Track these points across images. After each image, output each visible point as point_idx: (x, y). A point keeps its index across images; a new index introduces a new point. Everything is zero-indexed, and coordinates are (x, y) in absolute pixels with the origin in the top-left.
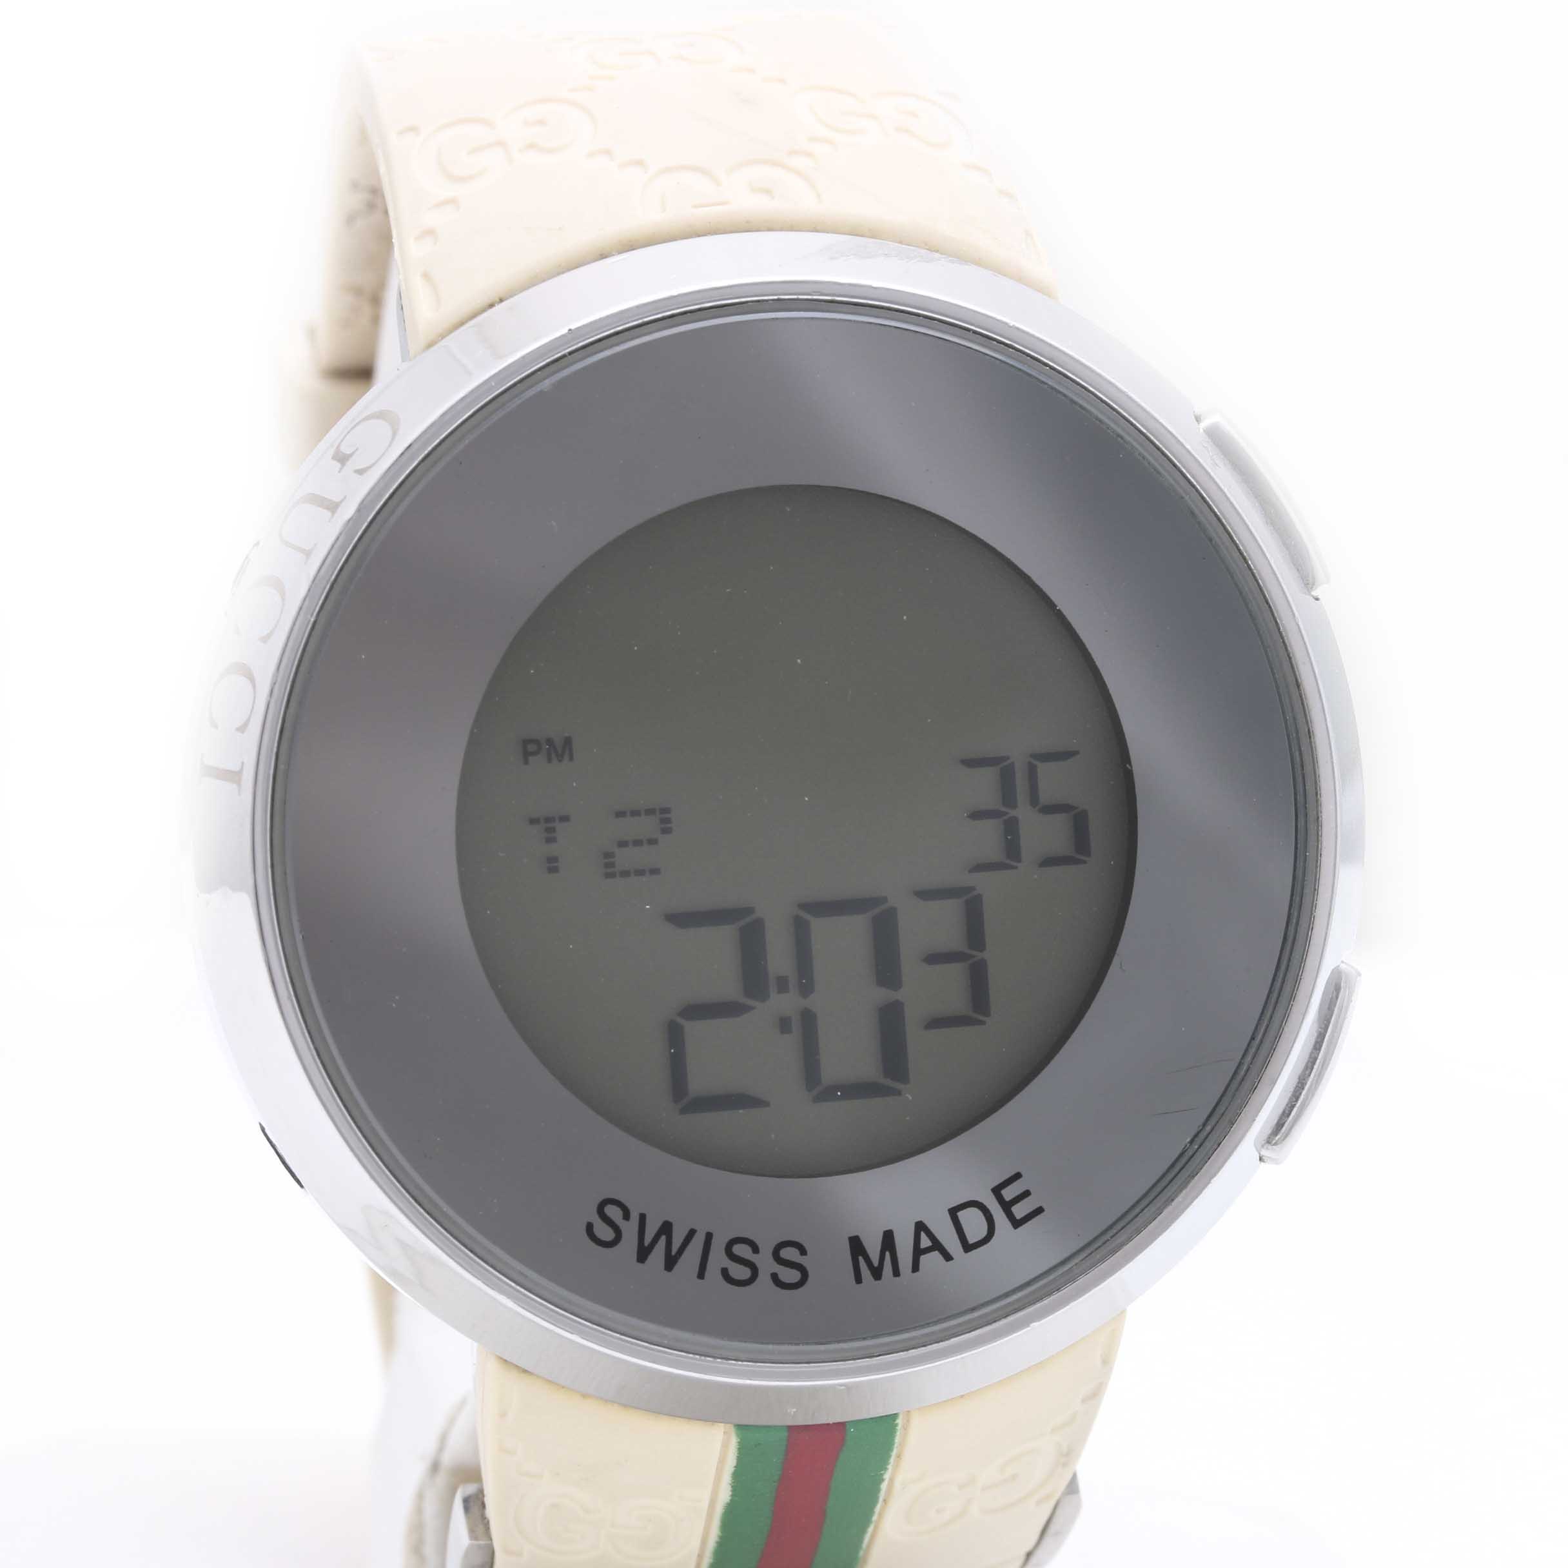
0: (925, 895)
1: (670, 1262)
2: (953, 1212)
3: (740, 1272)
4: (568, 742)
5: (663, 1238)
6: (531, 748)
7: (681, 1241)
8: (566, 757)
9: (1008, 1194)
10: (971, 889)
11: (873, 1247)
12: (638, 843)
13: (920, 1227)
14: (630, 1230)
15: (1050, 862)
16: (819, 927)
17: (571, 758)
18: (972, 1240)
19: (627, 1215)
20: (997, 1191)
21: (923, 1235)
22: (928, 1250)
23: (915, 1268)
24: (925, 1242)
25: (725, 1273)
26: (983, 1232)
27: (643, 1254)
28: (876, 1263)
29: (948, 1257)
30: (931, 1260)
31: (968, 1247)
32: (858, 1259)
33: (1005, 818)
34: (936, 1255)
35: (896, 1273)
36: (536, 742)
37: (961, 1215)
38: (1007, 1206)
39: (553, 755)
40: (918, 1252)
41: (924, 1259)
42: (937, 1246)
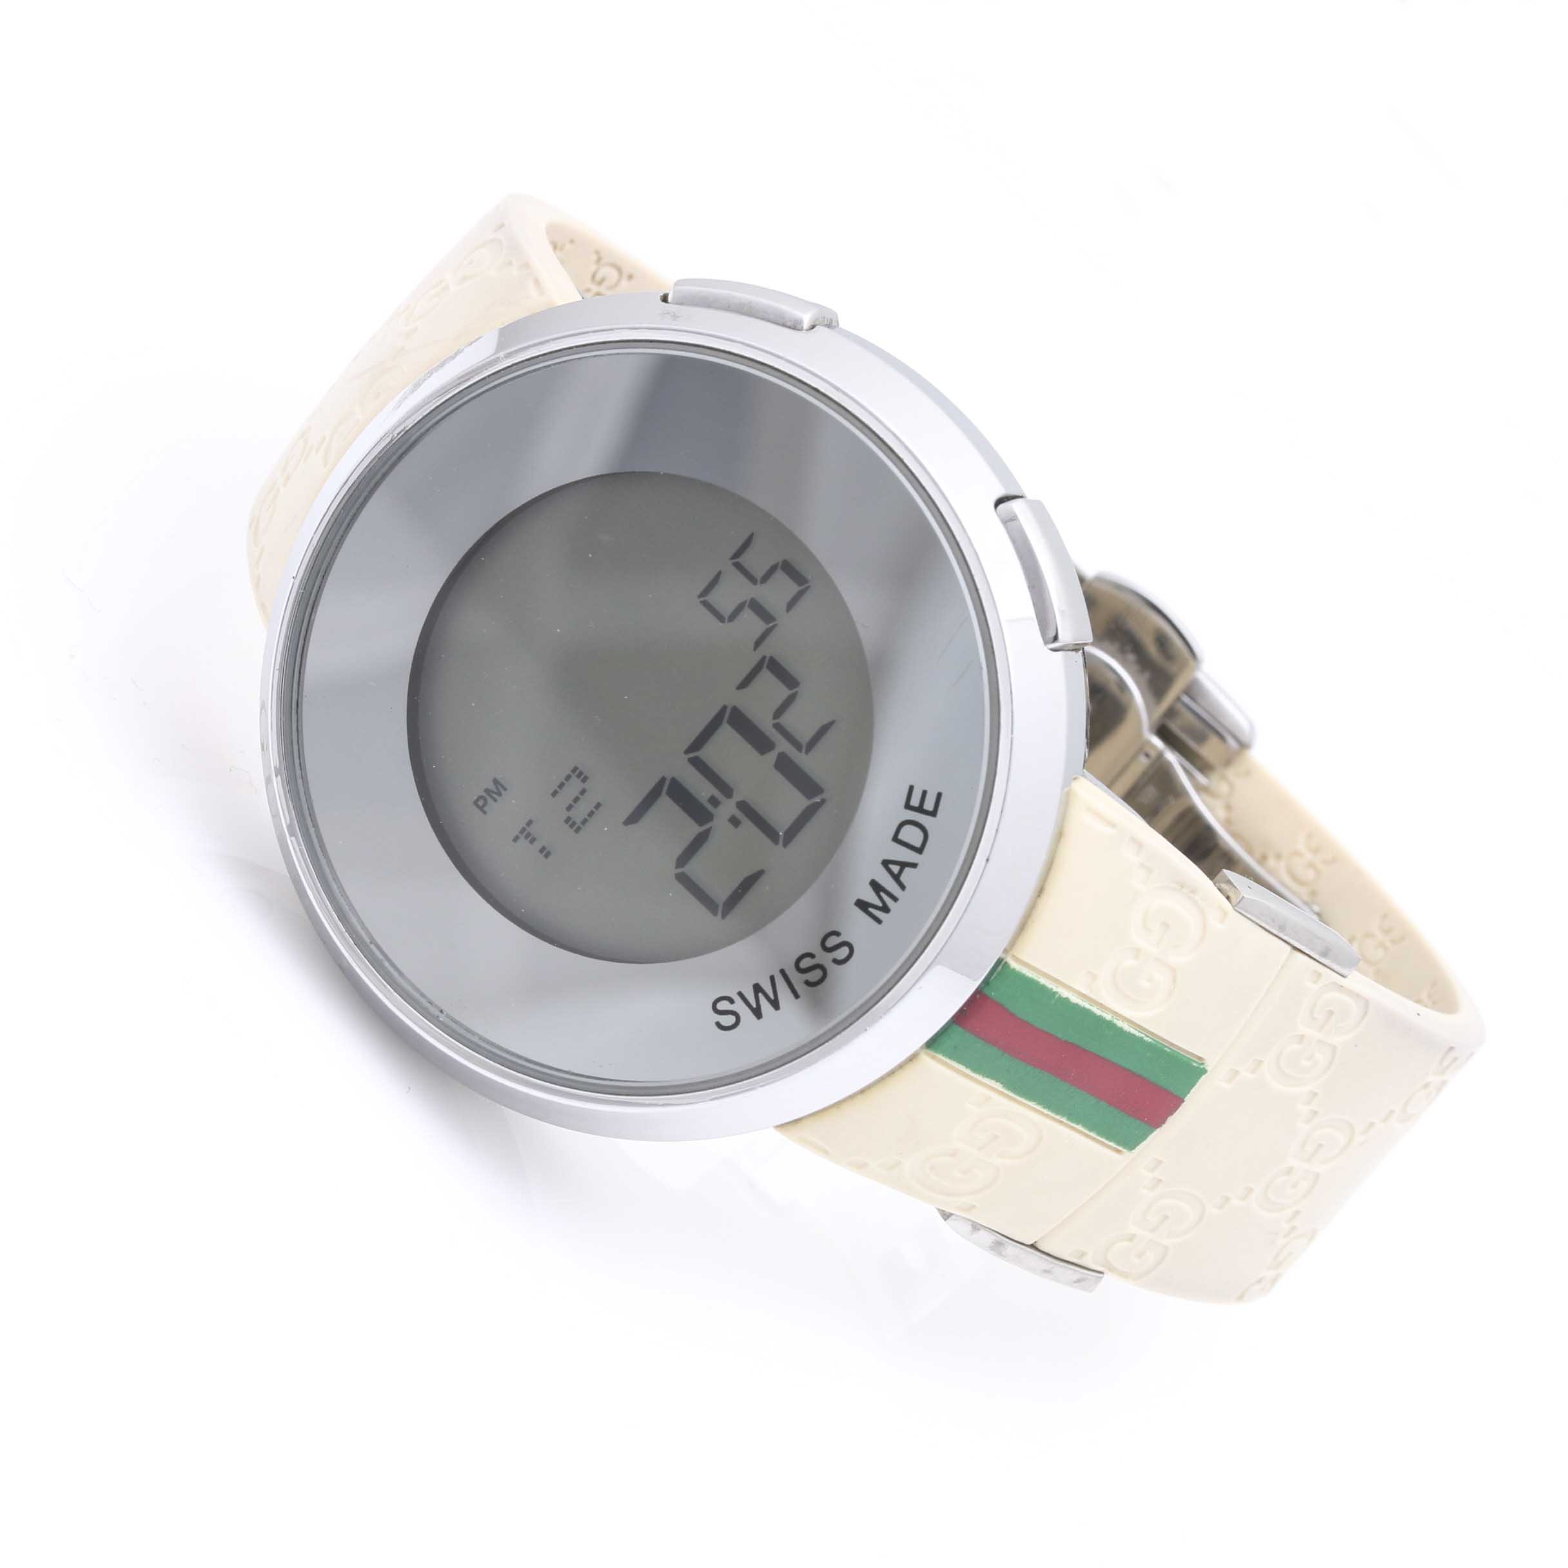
0: (744, 684)
1: (775, 1004)
2: (896, 839)
3: (815, 975)
4: (496, 782)
5: (760, 994)
6: (481, 803)
7: (770, 987)
8: (503, 792)
9: (915, 802)
10: (764, 658)
11: (871, 897)
12: (576, 800)
13: (886, 863)
14: (739, 1006)
15: (791, 605)
16: (708, 753)
17: (505, 789)
18: (918, 844)
19: (732, 1001)
20: (908, 806)
21: (891, 866)
22: (901, 872)
23: (903, 887)
24: (895, 869)
25: (808, 983)
26: (921, 835)
27: (758, 1013)
28: (880, 905)
29: (914, 865)
30: (907, 875)
31: (919, 850)
32: (869, 911)
33: (748, 603)
34: (907, 870)
35: (895, 899)
36: (481, 797)
37: (901, 837)
38: (920, 809)
39: (495, 796)
40: (896, 878)
41: (903, 878)
42: (903, 865)
